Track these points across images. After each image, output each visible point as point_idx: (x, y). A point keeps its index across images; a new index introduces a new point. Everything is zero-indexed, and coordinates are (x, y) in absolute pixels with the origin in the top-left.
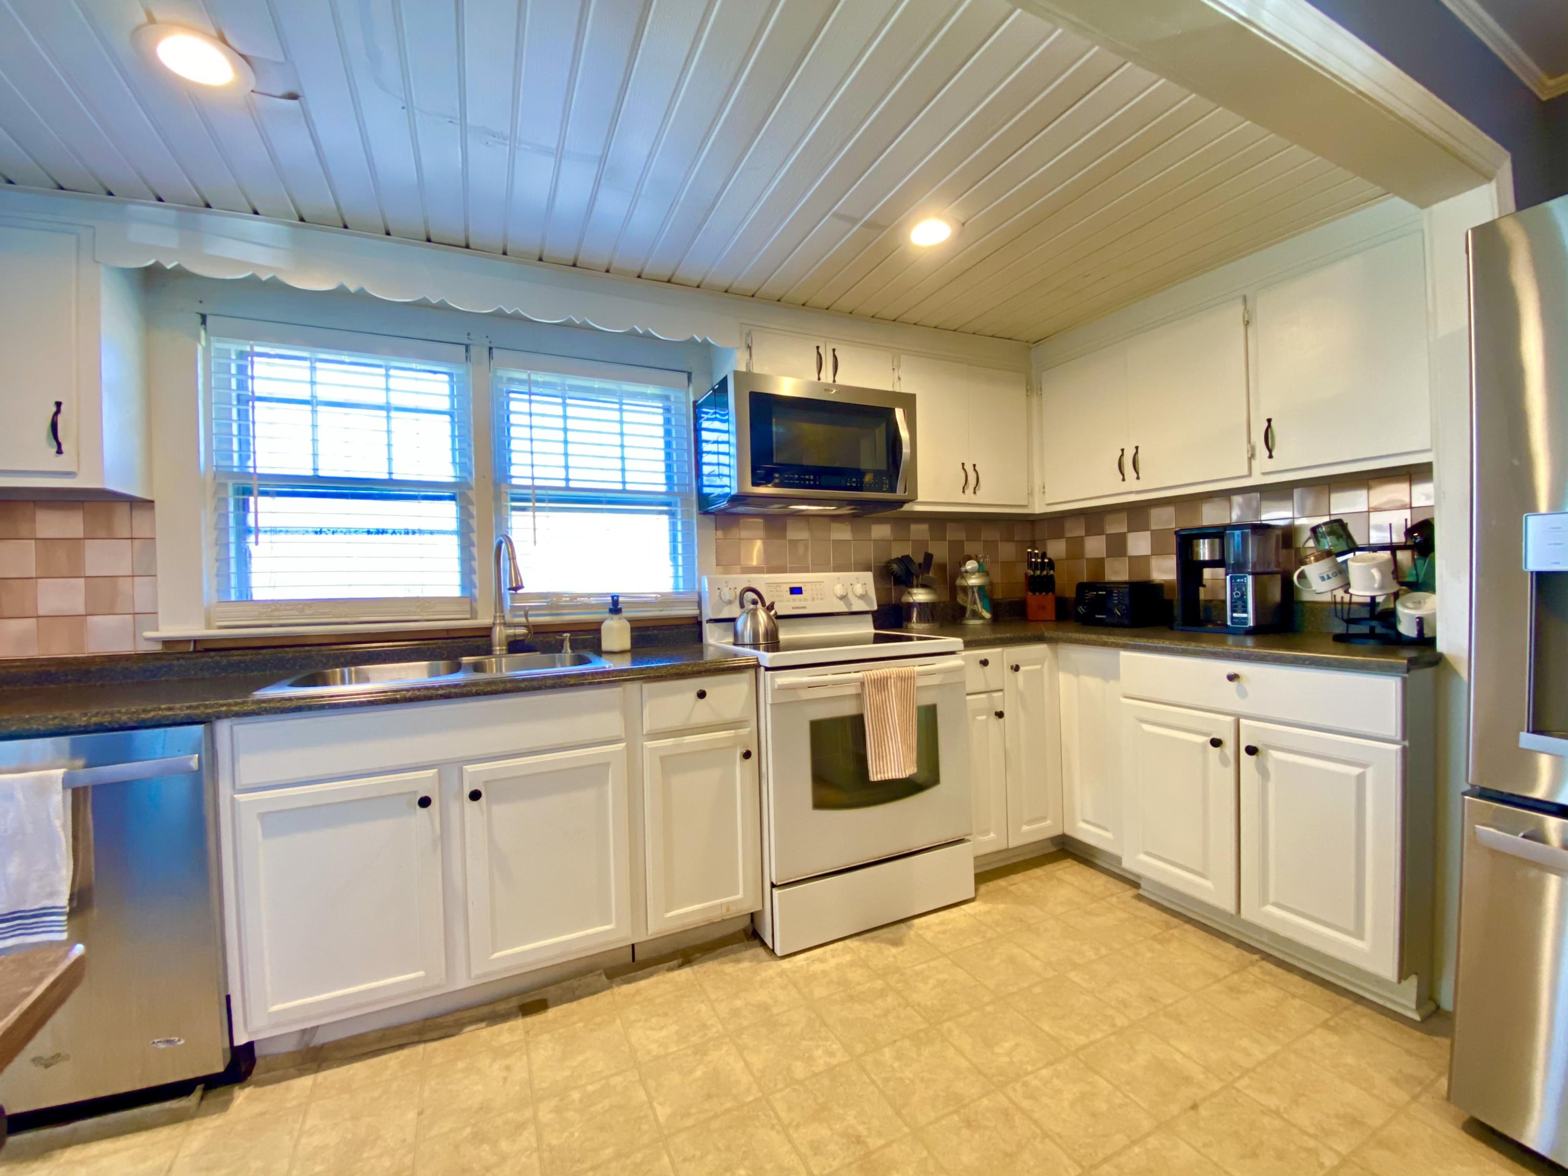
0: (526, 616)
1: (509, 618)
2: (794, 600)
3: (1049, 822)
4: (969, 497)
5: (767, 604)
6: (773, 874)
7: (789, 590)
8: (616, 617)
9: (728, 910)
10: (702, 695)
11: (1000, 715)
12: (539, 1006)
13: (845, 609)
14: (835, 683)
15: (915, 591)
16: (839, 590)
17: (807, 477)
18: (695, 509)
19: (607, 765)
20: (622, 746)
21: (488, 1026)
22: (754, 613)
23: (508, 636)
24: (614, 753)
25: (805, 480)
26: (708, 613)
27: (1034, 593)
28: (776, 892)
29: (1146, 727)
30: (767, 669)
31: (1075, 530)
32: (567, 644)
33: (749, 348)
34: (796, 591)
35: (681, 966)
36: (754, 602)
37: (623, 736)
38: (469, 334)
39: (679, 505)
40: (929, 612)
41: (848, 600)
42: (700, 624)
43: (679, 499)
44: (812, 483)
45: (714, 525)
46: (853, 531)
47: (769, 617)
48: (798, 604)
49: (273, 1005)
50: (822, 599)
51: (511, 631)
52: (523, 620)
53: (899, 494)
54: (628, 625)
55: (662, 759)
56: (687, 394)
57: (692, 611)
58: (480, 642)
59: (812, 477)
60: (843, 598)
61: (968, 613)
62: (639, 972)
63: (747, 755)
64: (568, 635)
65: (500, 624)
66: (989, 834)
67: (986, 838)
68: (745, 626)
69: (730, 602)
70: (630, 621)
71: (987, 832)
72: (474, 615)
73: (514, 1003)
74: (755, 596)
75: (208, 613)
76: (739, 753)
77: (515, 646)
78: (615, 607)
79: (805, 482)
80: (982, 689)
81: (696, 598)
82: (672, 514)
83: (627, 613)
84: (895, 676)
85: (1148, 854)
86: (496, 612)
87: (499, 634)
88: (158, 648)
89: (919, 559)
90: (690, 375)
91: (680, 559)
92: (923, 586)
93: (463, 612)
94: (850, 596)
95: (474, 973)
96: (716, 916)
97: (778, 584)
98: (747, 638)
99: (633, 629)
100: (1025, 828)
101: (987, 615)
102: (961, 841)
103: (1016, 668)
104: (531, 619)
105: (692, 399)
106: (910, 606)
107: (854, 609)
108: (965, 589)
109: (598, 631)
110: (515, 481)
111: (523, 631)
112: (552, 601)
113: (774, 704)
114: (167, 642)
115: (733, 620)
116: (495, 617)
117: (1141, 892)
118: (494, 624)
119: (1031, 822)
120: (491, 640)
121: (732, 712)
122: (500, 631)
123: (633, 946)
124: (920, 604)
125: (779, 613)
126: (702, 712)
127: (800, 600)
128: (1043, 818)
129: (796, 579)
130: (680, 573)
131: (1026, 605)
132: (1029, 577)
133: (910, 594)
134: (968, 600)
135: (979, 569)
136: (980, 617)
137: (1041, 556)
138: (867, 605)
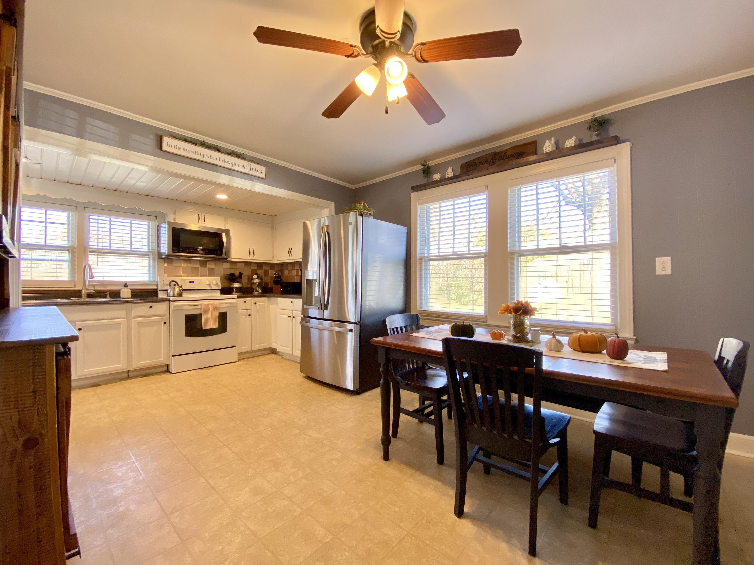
0: (94, 287)
1: (87, 288)
2: (190, 285)
3: (266, 344)
4: (251, 257)
5: (180, 285)
6: (172, 354)
7: (189, 282)
8: (126, 288)
9: (158, 362)
10: (151, 307)
11: (249, 315)
12: (97, 386)
13: (209, 288)
14: (194, 305)
15: (235, 283)
16: (207, 282)
18: (157, 256)
19: (121, 324)
20: (126, 319)
21: (82, 389)
22: (174, 288)
23: (87, 293)
24: (123, 321)
26: (160, 288)
27: (275, 285)
28: (173, 357)
29: (282, 316)
30: (172, 301)
31: (290, 267)
32: (108, 294)
33: (175, 214)
34: (191, 282)
36: (175, 285)
37: (126, 317)
39: (151, 255)
40: (239, 290)
42: (157, 291)
43: (151, 254)
45: (163, 262)
46: (215, 265)
47: (180, 290)
48: (192, 286)
50: (201, 285)
51: (88, 291)
52: (93, 288)
53: (224, 256)
54: (130, 290)
55: (138, 323)
56: (156, 223)
57: (155, 287)
58: (77, 294)
60: (209, 285)
61: (255, 291)
63: (165, 323)
64: (109, 292)
65: (85, 289)
67: (245, 347)
68: (170, 291)
69: (167, 285)
70: (131, 290)
71: (245, 346)
72: (75, 286)
73: (89, 385)
74: (175, 283)
76: (163, 323)
77: (89, 295)
78: (126, 286)
80: (244, 308)
81: (156, 283)
82: (149, 258)
83: (130, 287)
84: (211, 303)
85: (281, 346)
86: (83, 285)
89: (237, 274)
90: (156, 217)
91: (151, 271)
92: (237, 282)
93: (72, 285)
94: (212, 284)
95: (79, 374)
96: (153, 364)
97: (186, 280)
98: (171, 294)
99: (132, 292)
100: (257, 345)
101: (260, 291)
102: (235, 346)
103: (255, 303)
104: (96, 288)
105: (157, 224)
106: (233, 288)
107: (212, 288)
108: (254, 283)
109: (120, 292)
110: (91, 247)
111: (93, 291)
112: (102, 283)
113: (174, 310)
115: (167, 290)
116: (83, 287)
117: (283, 357)
118: (83, 289)
119: (258, 344)
120: (81, 293)
121: (161, 312)
122: (85, 291)
123: (128, 371)
124: (236, 287)
125: (184, 289)
126: (151, 312)
128: (264, 343)
129: (192, 279)
130: (151, 276)
131: (272, 288)
132: (274, 280)
133: (233, 284)
134: (254, 287)
135: (258, 278)
136: (258, 291)
137: (277, 275)
138: (218, 287)
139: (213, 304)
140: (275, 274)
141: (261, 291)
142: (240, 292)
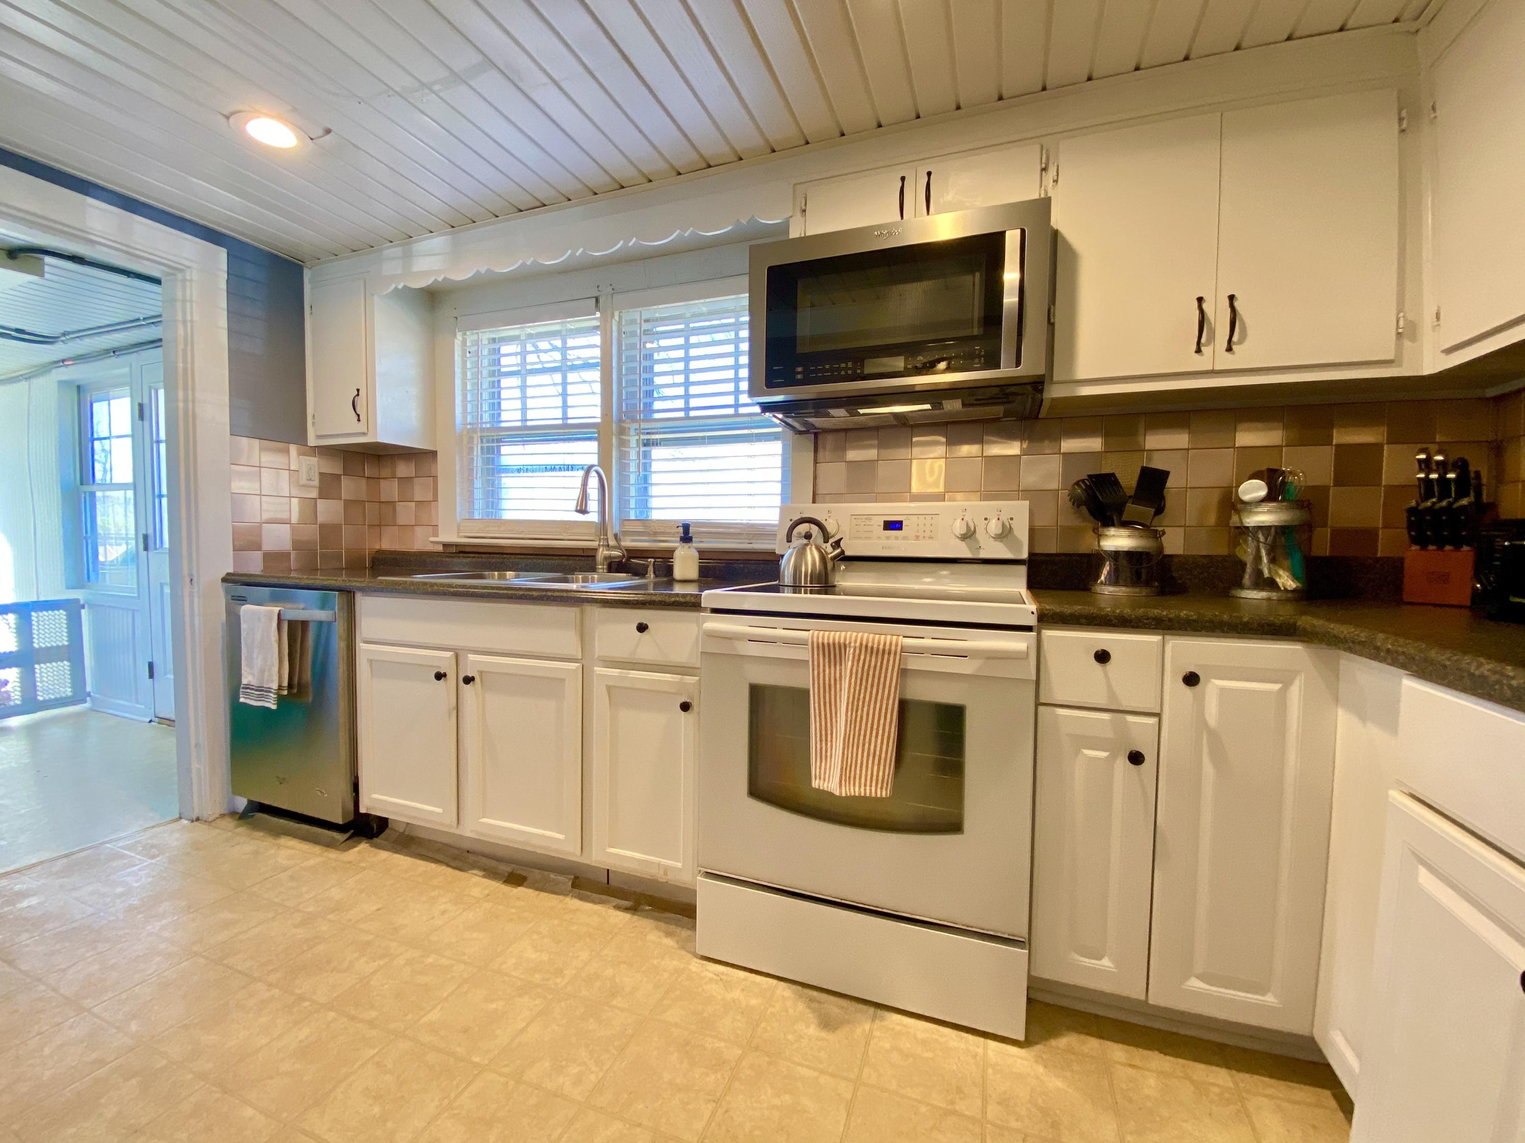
2: (888, 538)
5: (832, 540)
7: (882, 524)
8: (686, 545)
9: (666, 874)
10: (642, 628)
11: (1138, 756)
12: (515, 879)
13: (968, 554)
14: (787, 642)
15: (1112, 531)
16: (963, 526)
17: (843, 365)
20: (575, 665)
21: (484, 877)
23: (608, 557)
24: (568, 671)
25: (839, 370)
27: (1424, 547)
28: (699, 877)
32: (651, 569)
33: (804, 212)
34: (893, 526)
35: (626, 909)
36: (809, 536)
37: (579, 657)
38: (598, 287)
41: (977, 541)
44: (850, 372)
45: (812, 446)
48: (891, 543)
49: (374, 793)
50: (931, 538)
51: (611, 552)
53: (1005, 369)
54: (697, 555)
55: (609, 688)
58: (587, 561)
59: (850, 365)
61: (1248, 578)
62: (594, 895)
63: (684, 707)
64: (653, 560)
65: (603, 545)
66: (1100, 959)
73: (506, 869)
75: (459, 527)
77: (613, 566)
78: (686, 536)
79: (839, 373)
80: (1098, 702)
83: (698, 543)
84: (858, 644)
87: (602, 553)
88: (440, 548)
92: (1125, 524)
93: (591, 535)
94: (980, 535)
96: (653, 873)
97: (869, 516)
99: (701, 560)
100: (1195, 983)
101: (1286, 581)
103: (1191, 680)
107: (983, 555)
108: (1244, 531)
109: (672, 559)
111: (619, 553)
113: (704, 653)
114: (445, 545)
116: (601, 538)
118: (599, 546)
119: (1200, 977)
120: (595, 560)
121: (680, 655)
122: (602, 551)
124: (1116, 555)
125: (849, 554)
127: (897, 538)
128: (1261, 989)
129: (904, 510)
131: (1396, 566)
132: (1412, 511)
133: (1099, 536)
134: (1247, 552)
135: (1270, 498)
136: (1271, 584)
137: (1443, 467)
138: (1010, 548)
139: (869, 649)
140: (1426, 465)
141: (1291, 584)
142: (1136, 580)
